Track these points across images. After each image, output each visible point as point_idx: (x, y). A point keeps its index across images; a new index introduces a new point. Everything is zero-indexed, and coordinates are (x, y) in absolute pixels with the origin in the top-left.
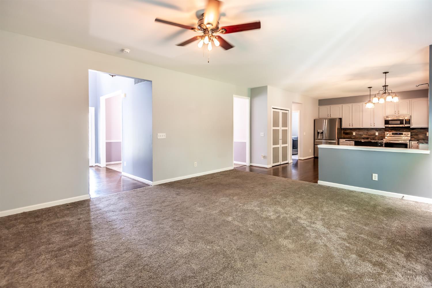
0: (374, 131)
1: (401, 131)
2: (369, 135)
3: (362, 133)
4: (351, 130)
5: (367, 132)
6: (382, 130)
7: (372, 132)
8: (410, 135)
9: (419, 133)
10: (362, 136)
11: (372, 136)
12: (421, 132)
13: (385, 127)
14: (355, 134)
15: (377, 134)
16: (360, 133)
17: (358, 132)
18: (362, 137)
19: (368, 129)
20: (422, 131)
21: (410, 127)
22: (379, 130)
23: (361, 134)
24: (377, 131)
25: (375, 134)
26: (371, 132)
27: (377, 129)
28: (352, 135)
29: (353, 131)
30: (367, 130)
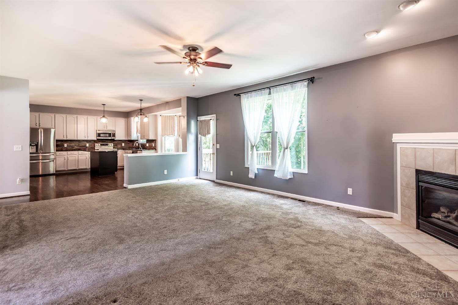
0: (85, 142)
1: (106, 142)
2: (80, 147)
3: (74, 145)
4: (62, 142)
5: (79, 143)
6: (92, 141)
7: (83, 144)
8: (113, 146)
9: (117, 144)
10: (74, 147)
11: (83, 147)
12: (119, 143)
13: (97, 139)
14: (66, 146)
15: (88, 145)
16: (71, 145)
17: (70, 143)
18: (74, 148)
19: (79, 141)
20: (120, 142)
21: (114, 139)
22: (89, 142)
23: (72, 146)
24: (88, 142)
25: (86, 145)
26: (82, 143)
27: (88, 141)
28: (64, 147)
29: (64, 143)
30: (78, 142)
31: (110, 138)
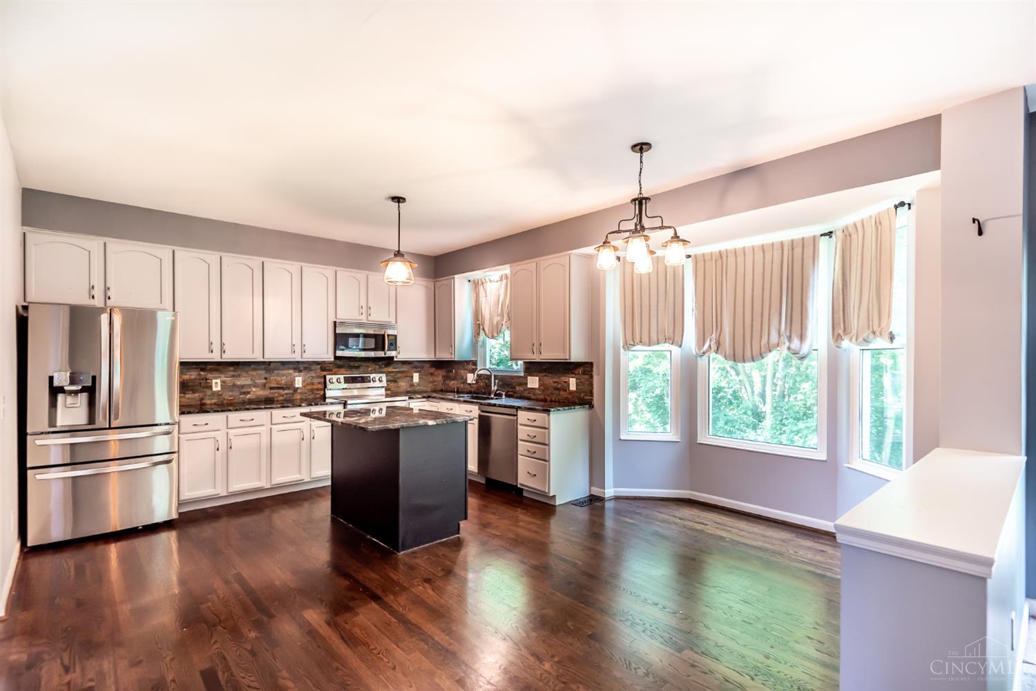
0: (291, 371)
1: (361, 370)
2: (271, 388)
3: (249, 382)
4: (202, 370)
5: (267, 375)
6: (313, 367)
7: (282, 377)
8: (384, 383)
9: (399, 375)
10: (249, 393)
11: (281, 391)
12: (402, 372)
13: (336, 358)
14: (219, 389)
15: (299, 382)
16: (239, 383)
17: (233, 376)
18: (248, 396)
19: (267, 366)
20: (405, 368)
21: (393, 357)
22: (305, 368)
23: (243, 387)
24: (300, 371)
25: (293, 381)
26: (278, 375)
27: (298, 366)
28: (209, 392)
29: (209, 376)
30: (265, 369)
31: (380, 354)
